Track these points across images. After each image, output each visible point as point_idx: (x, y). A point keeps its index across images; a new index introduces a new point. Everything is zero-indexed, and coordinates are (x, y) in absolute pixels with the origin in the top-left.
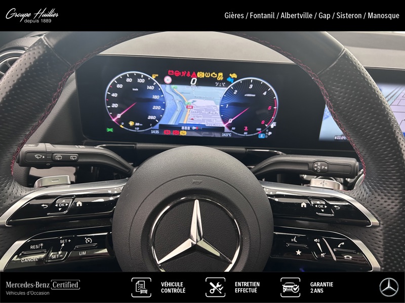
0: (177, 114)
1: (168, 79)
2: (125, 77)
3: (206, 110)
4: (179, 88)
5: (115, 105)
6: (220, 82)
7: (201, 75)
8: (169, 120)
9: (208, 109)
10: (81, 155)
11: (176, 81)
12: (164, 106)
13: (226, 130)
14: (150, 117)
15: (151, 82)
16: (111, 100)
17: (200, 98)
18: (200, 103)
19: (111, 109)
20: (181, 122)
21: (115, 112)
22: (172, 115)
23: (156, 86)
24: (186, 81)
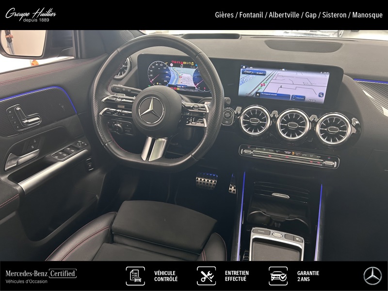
0: (175, 80)
1: (172, 65)
2: (155, 63)
3: (187, 79)
4: (176, 69)
5: (151, 75)
6: (193, 66)
7: (185, 63)
8: (172, 83)
9: (188, 78)
10: (132, 90)
11: (175, 66)
12: (170, 76)
13: (196, 88)
14: (165, 81)
15: (165, 66)
16: (150, 73)
17: (185, 73)
18: (185, 75)
19: (150, 77)
20: (177, 84)
21: (152, 78)
22: (173, 80)
23: (167, 68)
24: (179, 66)
